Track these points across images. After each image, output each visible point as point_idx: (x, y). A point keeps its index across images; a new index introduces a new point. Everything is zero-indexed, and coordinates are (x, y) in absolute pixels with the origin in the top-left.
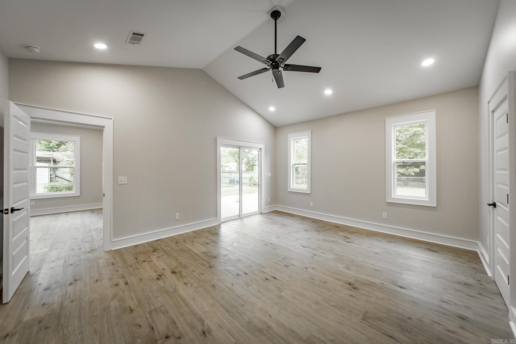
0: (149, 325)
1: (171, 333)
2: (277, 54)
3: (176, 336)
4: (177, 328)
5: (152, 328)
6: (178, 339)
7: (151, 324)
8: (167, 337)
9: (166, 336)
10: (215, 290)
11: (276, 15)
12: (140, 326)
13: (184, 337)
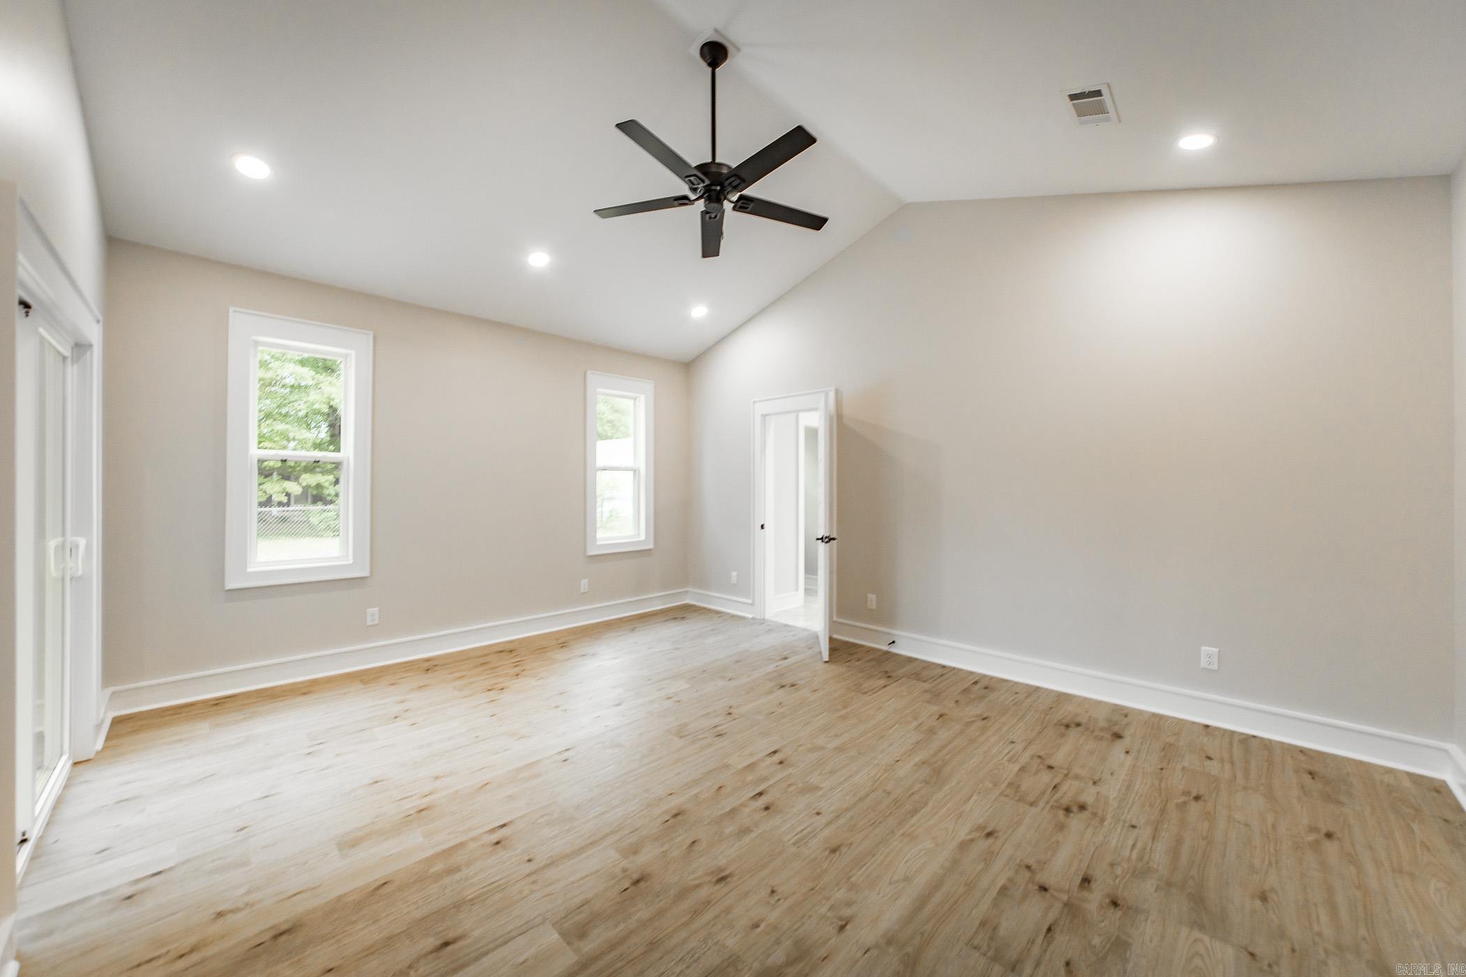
0: (1049, 944)
1: (1030, 886)
2: (717, 161)
3: (1028, 874)
4: (1010, 880)
5: (1049, 930)
6: (1032, 868)
7: (1043, 941)
8: (1044, 889)
9: (1043, 893)
10: (851, 844)
11: (715, 53)
12: (1068, 964)
13: (1021, 861)
